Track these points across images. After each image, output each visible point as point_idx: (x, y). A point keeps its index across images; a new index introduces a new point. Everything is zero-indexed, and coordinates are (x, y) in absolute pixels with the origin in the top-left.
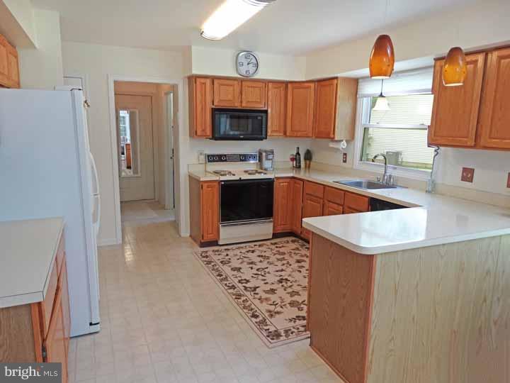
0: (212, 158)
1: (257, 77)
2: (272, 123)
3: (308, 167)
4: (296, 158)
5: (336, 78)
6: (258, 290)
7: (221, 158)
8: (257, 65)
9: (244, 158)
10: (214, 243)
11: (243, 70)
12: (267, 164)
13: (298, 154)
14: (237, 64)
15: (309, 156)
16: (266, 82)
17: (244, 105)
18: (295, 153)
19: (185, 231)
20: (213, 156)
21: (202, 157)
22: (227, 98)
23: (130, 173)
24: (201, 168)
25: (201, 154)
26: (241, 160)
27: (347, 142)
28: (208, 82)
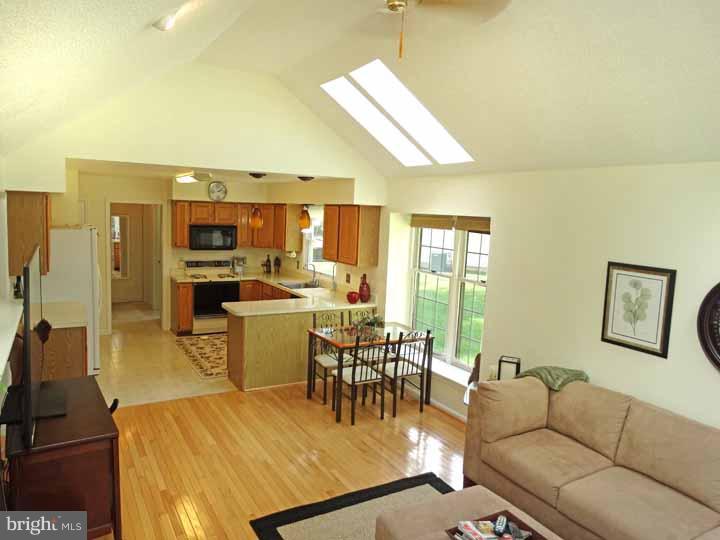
0: (190, 264)
1: (226, 200)
2: (242, 236)
3: (278, 272)
4: (267, 264)
5: (285, 204)
6: (211, 359)
7: (198, 264)
8: (226, 192)
9: (218, 264)
10: (189, 333)
11: (214, 197)
12: (238, 269)
13: (268, 261)
14: (209, 192)
15: (278, 262)
16: (235, 205)
17: (217, 221)
18: (265, 259)
19: (167, 325)
20: (192, 262)
21: (183, 263)
22: (202, 217)
23: (118, 275)
24: (181, 272)
25: (181, 261)
26: (216, 266)
27: (297, 252)
28: (186, 204)
